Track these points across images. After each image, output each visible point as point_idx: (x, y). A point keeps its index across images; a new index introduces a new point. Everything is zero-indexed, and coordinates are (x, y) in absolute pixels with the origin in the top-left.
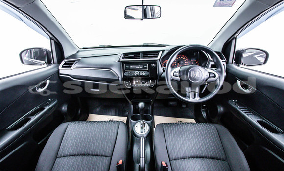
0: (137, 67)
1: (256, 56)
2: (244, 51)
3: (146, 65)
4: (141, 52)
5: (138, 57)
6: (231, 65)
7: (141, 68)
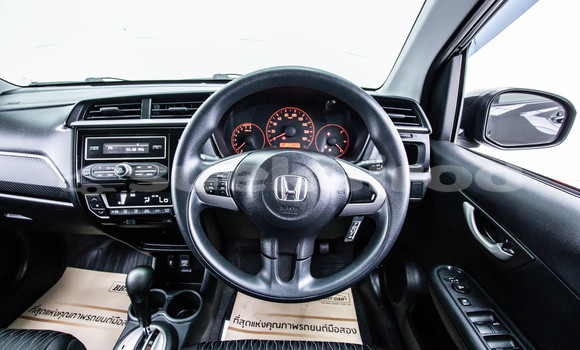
0: (130, 149)
1: (529, 116)
2: (491, 98)
3: (161, 142)
4: (147, 97)
5: (137, 115)
6: (447, 143)
7: (142, 150)
